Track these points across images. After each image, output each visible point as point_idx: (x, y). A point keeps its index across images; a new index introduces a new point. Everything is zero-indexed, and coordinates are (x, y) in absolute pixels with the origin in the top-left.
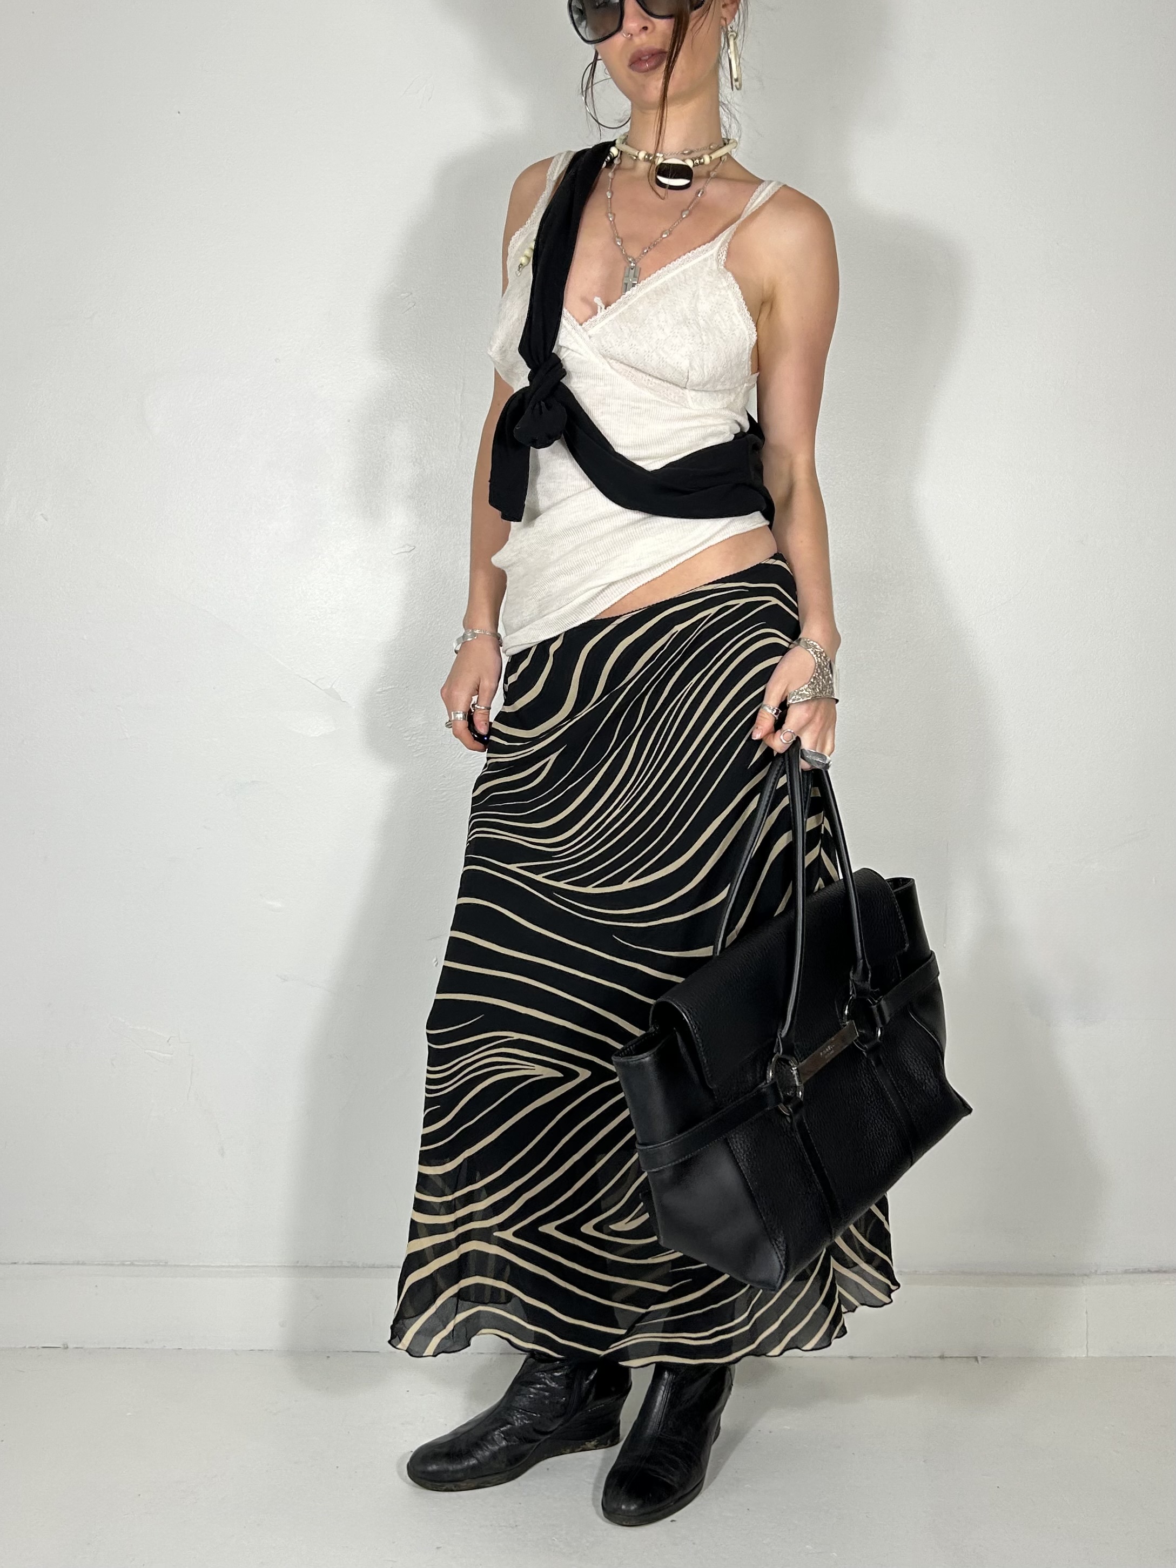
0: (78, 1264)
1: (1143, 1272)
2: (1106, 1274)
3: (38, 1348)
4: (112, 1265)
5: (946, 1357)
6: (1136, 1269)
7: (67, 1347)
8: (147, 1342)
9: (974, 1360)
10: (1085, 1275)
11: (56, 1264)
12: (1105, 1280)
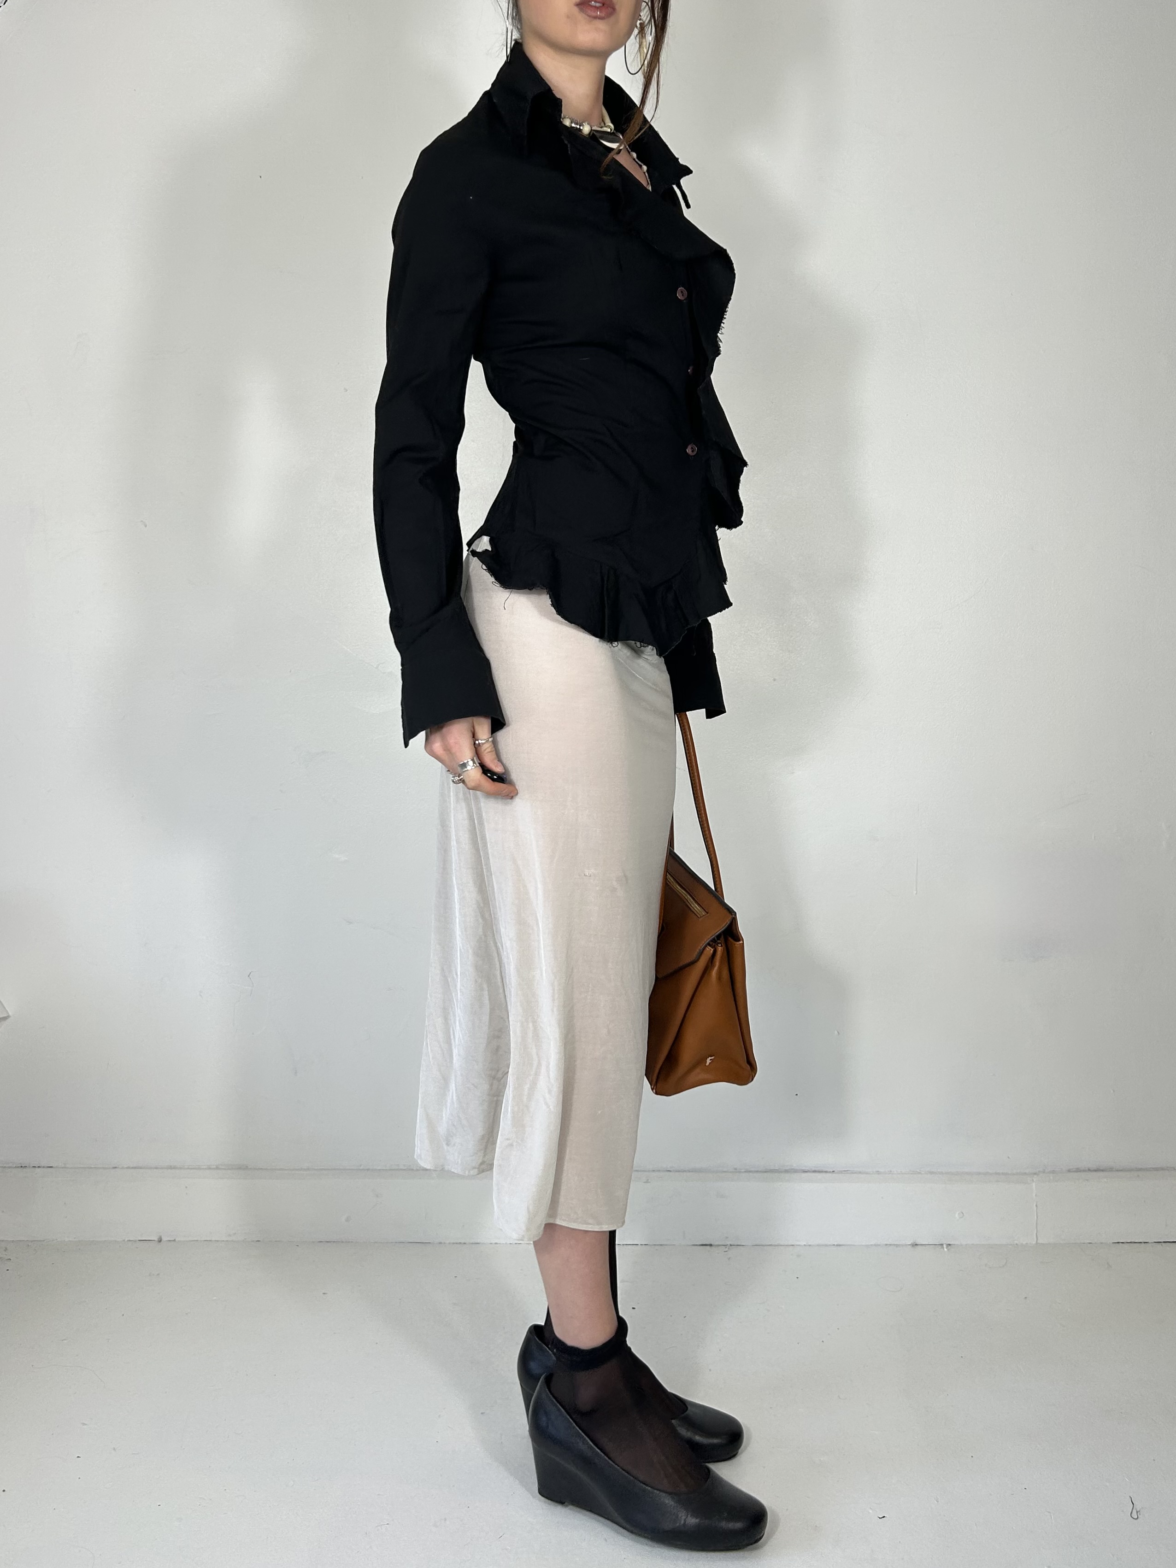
0: (171, 1168)
1: (1084, 1171)
2: (1053, 1173)
3: (135, 1241)
4: (199, 1169)
5: (916, 1245)
6: (1078, 1169)
7: (160, 1241)
8: (230, 1235)
9: (940, 1247)
10: (1035, 1174)
11: (151, 1168)
12: (1051, 1178)
